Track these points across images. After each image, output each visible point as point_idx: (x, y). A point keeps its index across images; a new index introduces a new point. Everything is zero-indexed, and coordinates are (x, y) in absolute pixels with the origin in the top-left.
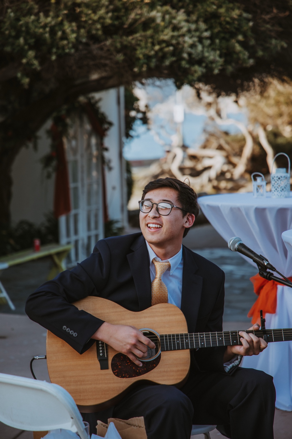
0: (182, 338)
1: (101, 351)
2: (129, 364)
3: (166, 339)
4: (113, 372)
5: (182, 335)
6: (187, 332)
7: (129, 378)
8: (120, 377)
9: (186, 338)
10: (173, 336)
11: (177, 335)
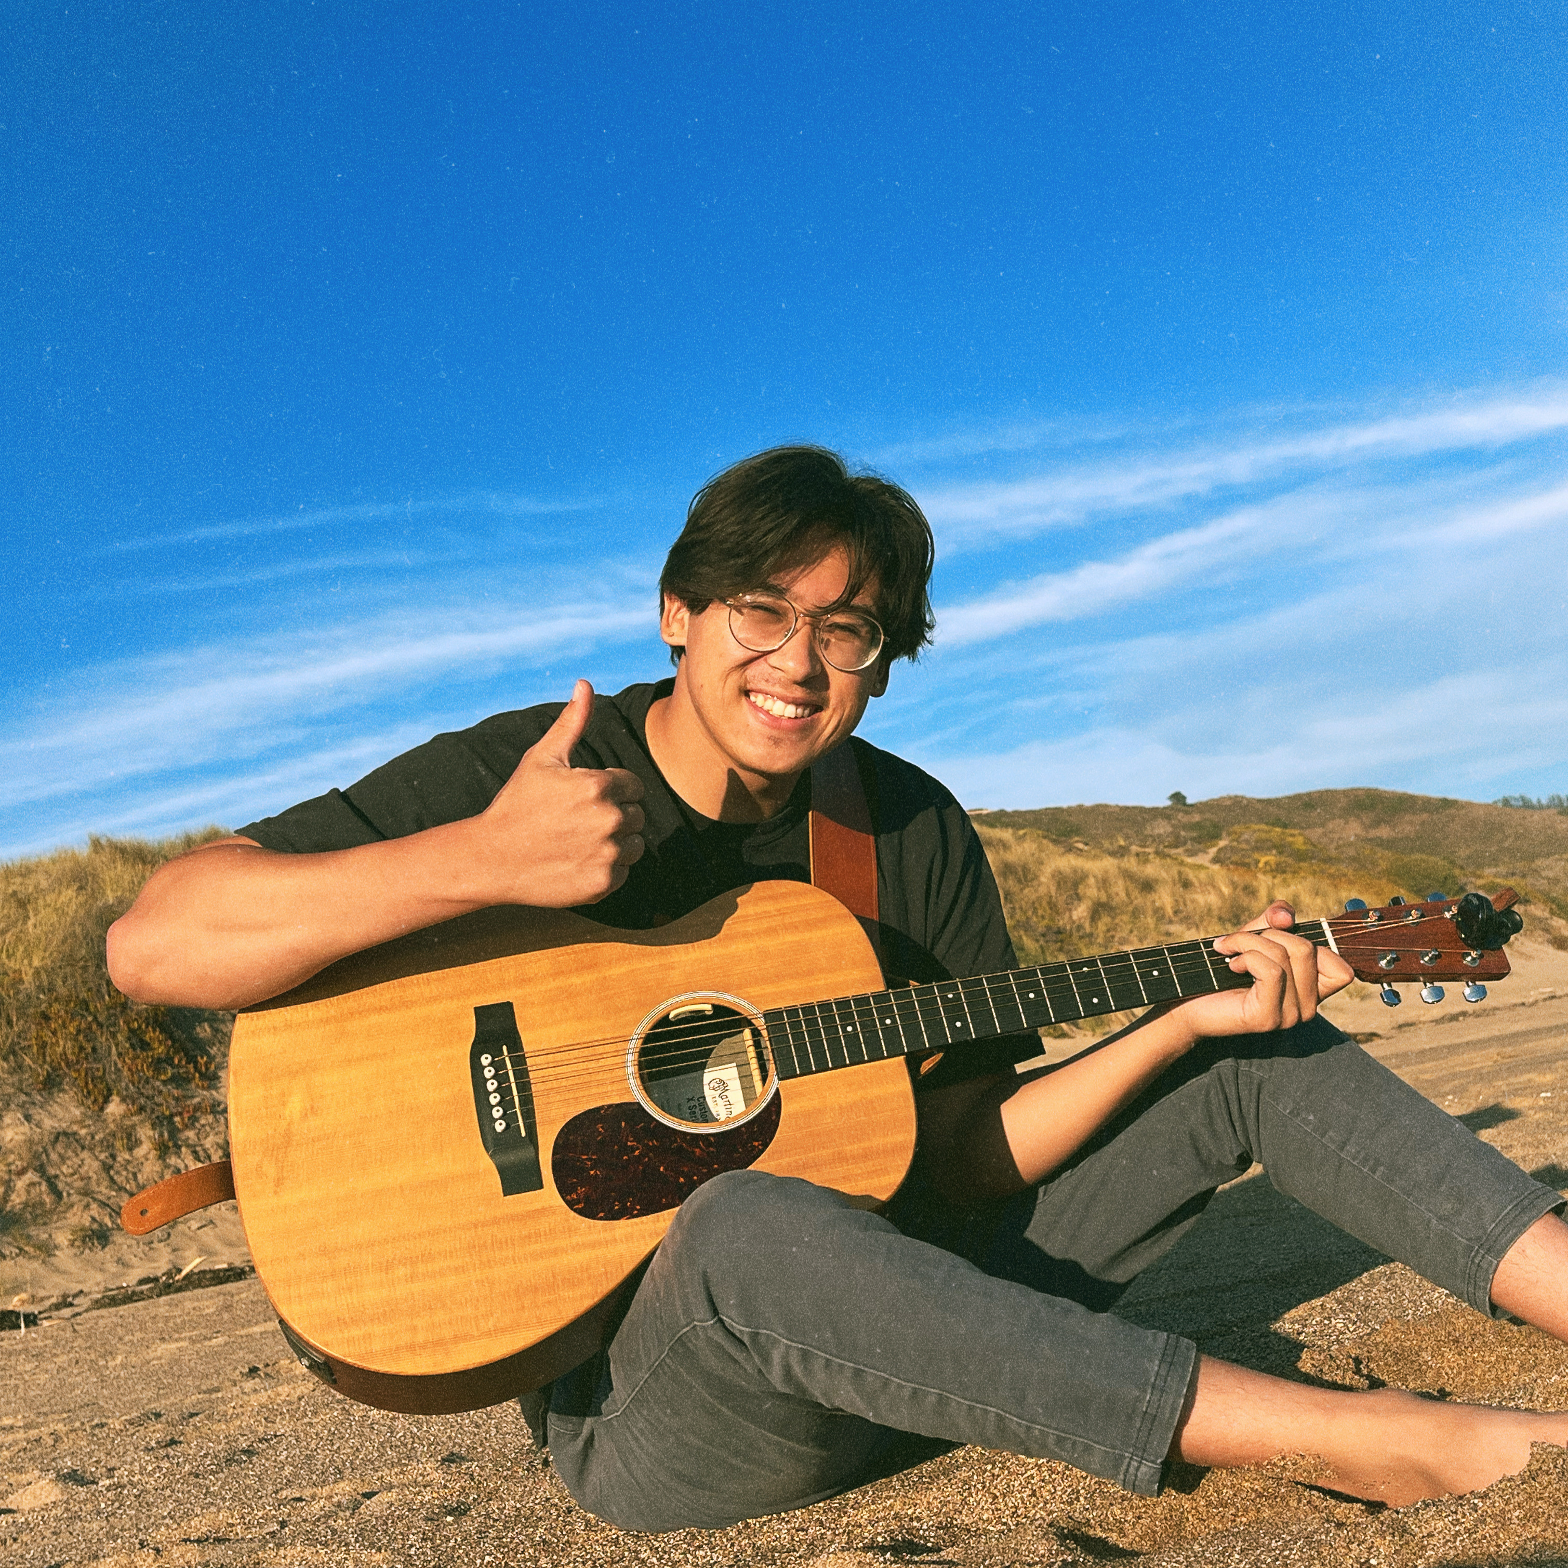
0: (865, 1014)
1: (497, 1113)
2: (637, 1153)
3: (795, 1025)
4: (563, 1198)
5: (862, 1001)
6: (881, 987)
7: (644, 1218)
8: (601, 1219)
9: (886, 1012)
10: (825, 1007)
11: (843, 1004)
